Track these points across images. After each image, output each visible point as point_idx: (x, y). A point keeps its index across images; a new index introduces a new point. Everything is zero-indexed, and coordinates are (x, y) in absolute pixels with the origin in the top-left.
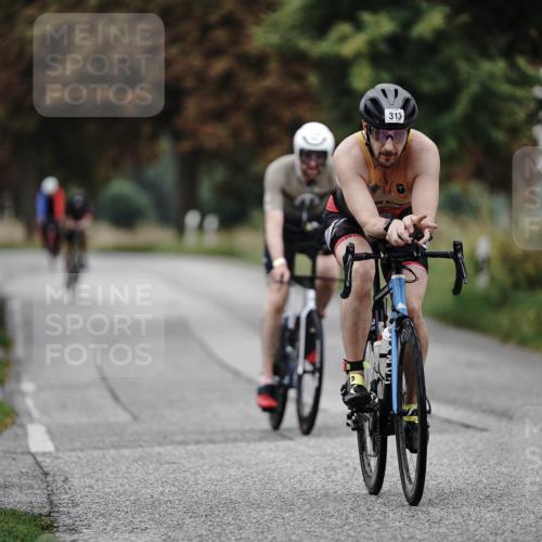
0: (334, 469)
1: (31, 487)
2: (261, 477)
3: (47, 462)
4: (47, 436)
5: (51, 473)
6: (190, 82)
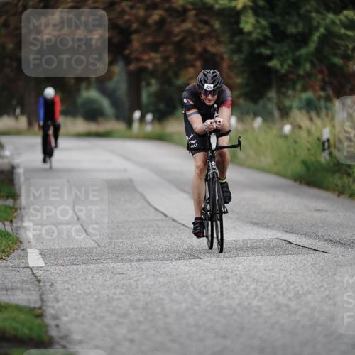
0: (227, 278)
1: (29, 289)
2: (180, 282)
3: (40, 273)
4: (40, 256)
5: (43, 281)
6: (135, 26)
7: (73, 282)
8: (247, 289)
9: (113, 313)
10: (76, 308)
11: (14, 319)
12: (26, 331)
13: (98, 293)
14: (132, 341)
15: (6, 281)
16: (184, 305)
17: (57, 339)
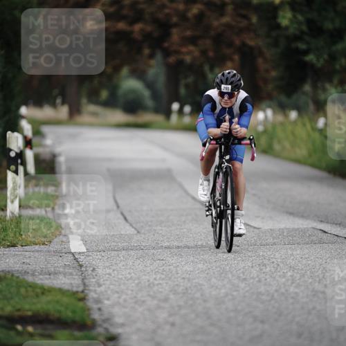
0: (265, 265)
1: (71, 274)
2: (219, 269)
3: (81, 258)
4: (81, 242)
5: (85, 266)
6: (175, 19)
7: (114, 268)
8: (284, 277)
9: (153, 297)
10: (117, 292)
11: (57, 302)
12: (70, 314)
13: (139, 279)
14: (173, 324)
15: (49, 266)
16: (223, 291)
17: (100, 322)
